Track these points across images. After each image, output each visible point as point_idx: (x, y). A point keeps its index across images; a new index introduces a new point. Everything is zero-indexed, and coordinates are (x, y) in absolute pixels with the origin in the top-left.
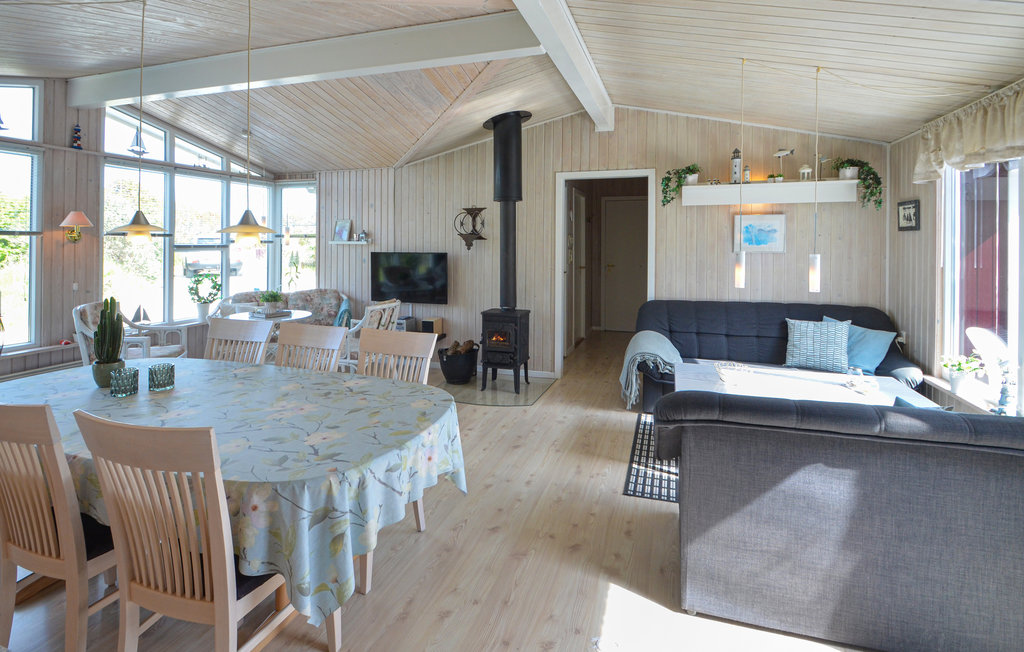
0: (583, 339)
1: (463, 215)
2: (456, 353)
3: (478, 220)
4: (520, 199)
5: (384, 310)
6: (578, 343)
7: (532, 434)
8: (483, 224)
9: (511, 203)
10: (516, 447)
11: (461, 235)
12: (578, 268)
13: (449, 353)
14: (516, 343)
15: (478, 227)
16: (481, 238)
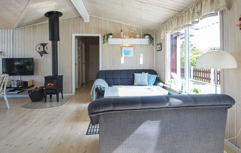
0: (84, 83)
1: (40, 46)
2: (35, 91)
3: (45, 47)
4: (59, 40)
5: (4, 76)
6: (82, 85)
7: (58, 116)
8: (47, 48)
9: (55, 41)
10: (50, 123)
11: (38, 52)
12: (82, 63)
13: (32, 92)
14: (57, 86)
15: (45, 50)
16: (46, 53)
